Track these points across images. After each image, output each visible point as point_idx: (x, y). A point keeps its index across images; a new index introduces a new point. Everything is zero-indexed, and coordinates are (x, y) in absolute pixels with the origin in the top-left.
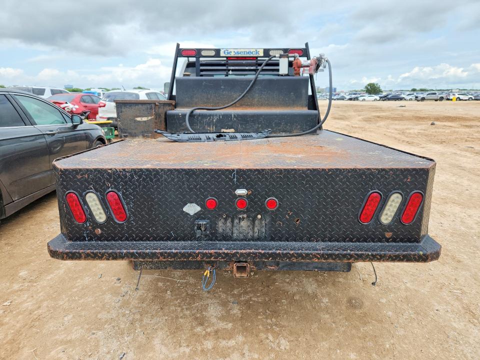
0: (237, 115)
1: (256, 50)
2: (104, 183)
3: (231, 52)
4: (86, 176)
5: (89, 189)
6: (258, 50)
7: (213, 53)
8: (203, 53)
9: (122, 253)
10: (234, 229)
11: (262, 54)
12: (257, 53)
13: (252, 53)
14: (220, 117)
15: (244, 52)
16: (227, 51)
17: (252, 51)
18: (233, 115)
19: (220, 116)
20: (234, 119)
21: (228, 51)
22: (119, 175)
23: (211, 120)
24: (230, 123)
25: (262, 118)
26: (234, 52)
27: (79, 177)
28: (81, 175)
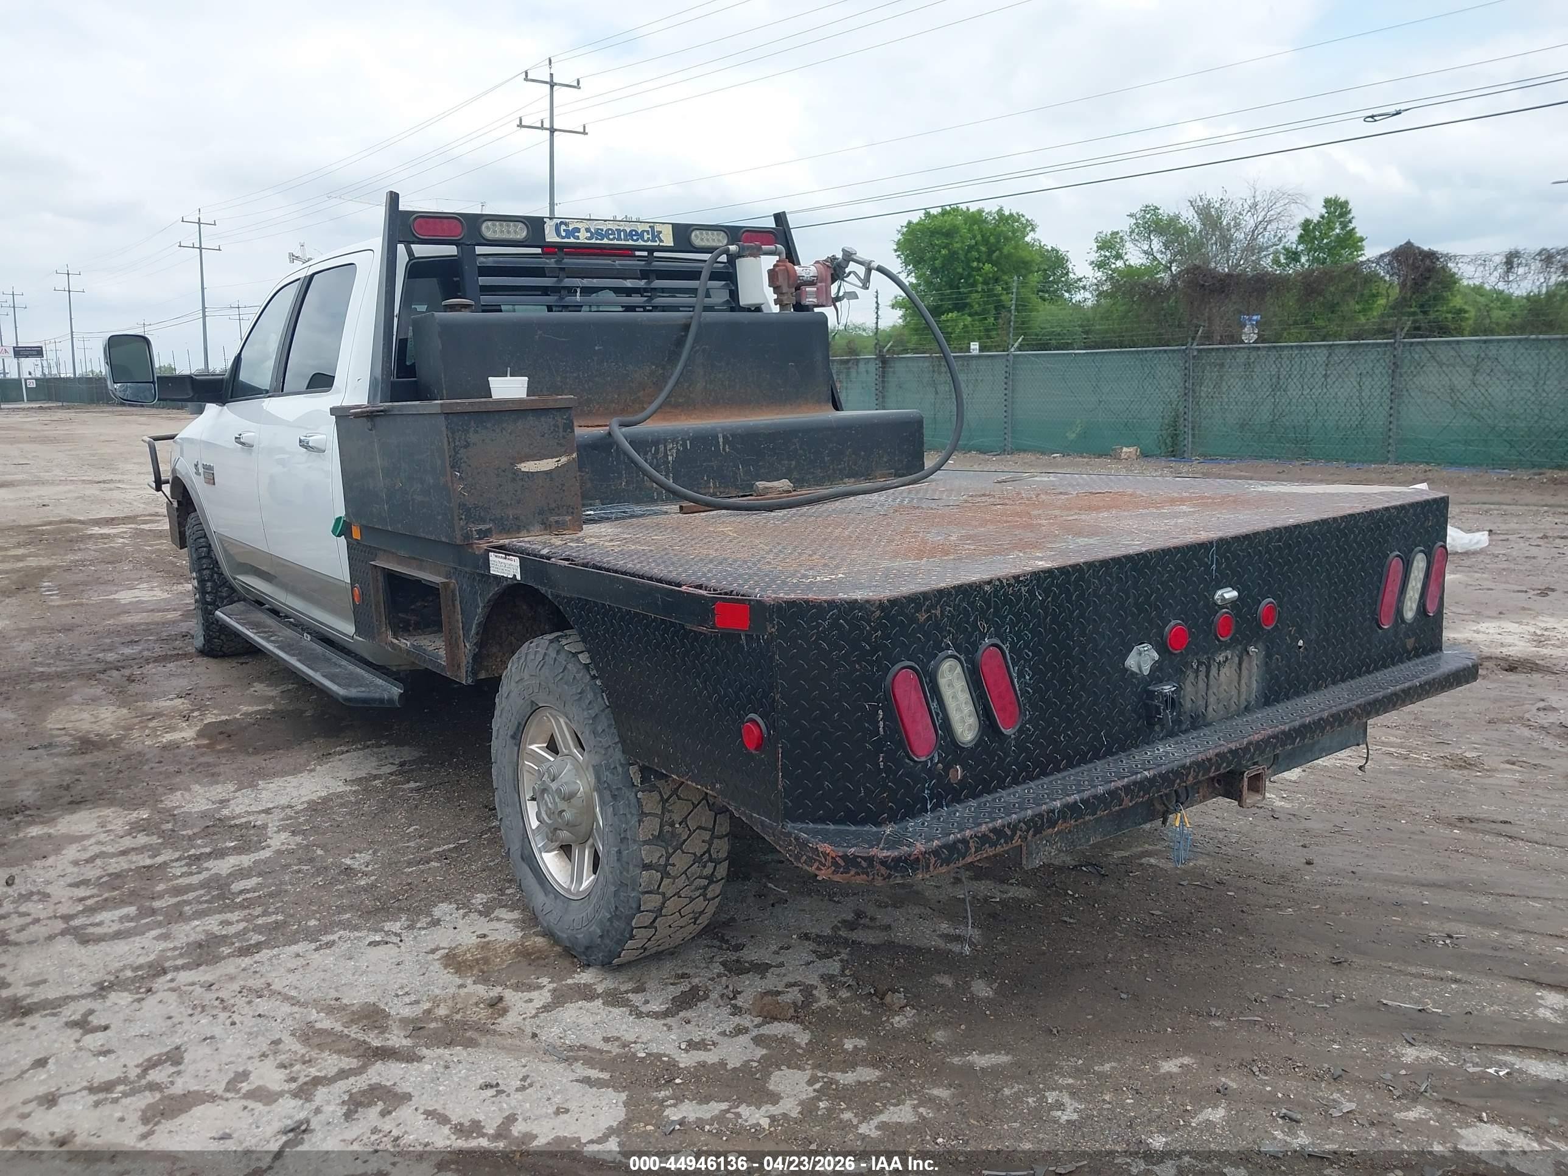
0: (732, 435)
1: (652, 228)
2: (975, 627)
3: (578, 230)
4: (938, 612)
5: (941, 650)
6: (657, 228)
7: (521, 233)
8: (489, 231)
9: (1053, 811)
10: (1210, 692)
11: (668, 241)
12: (656, 236)
13: (640, 235)
14: (684, 445)
15: (619, 231)
16: (563, 227)
17: (640, 228)
18: (720, 435)
19: (684, 441)
20: (724, 449)
21: (566, 224)
22: (1005, 594)
23: (661, 455)
24: (715, 464)
25: (796, 440)
26: (588, 230)
27: (922, 617)
28: (927, 611)
